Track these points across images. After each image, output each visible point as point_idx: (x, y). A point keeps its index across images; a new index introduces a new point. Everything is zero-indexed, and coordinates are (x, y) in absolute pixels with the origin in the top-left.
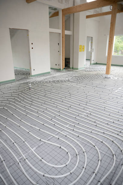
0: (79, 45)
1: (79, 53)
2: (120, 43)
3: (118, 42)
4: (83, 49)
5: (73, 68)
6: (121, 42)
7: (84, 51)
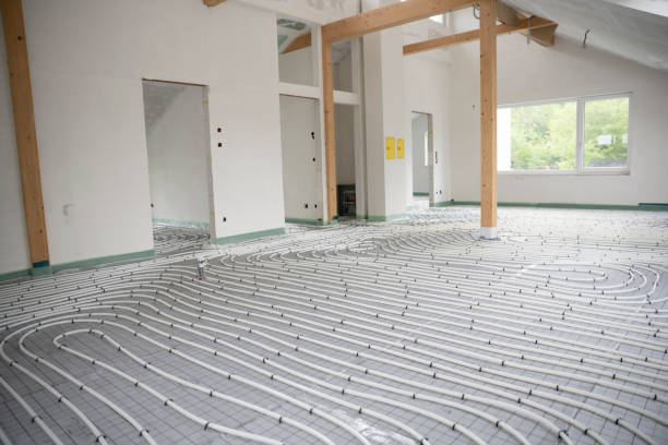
0: (385, 135)
1: (387, 163)
3: (529, 140)
4: (399, 149)
5: (366, 217)
6: (536, 139)
7: (402, 157)
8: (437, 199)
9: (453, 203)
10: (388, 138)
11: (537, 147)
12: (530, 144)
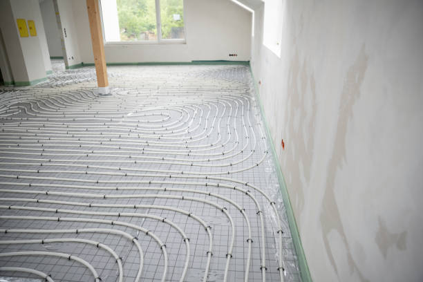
0: (15, 17)
1: (20, 39)
2: (138, 16)
3: (135, 13)
4: (31, 28)
5: (13, 83)
6: (140, 13)
7: (35, 34)
8: (71, 63)
9: (83, 65)
10: (18, 20)
11: (140, 18)
12: (136, 16)
